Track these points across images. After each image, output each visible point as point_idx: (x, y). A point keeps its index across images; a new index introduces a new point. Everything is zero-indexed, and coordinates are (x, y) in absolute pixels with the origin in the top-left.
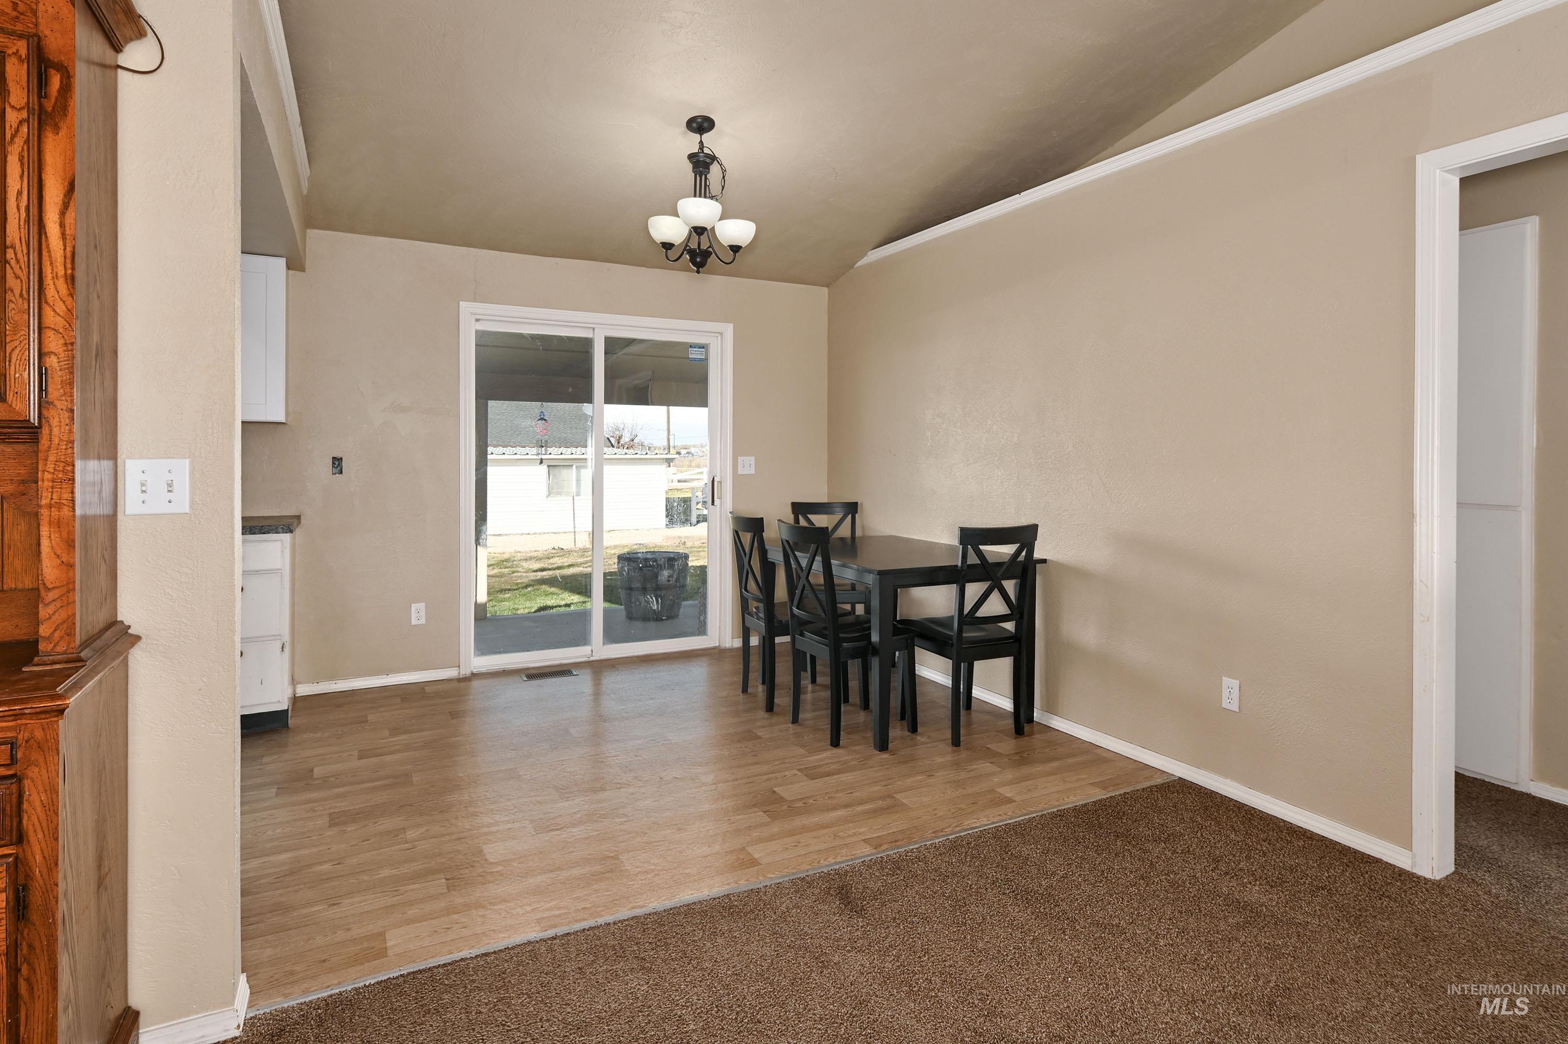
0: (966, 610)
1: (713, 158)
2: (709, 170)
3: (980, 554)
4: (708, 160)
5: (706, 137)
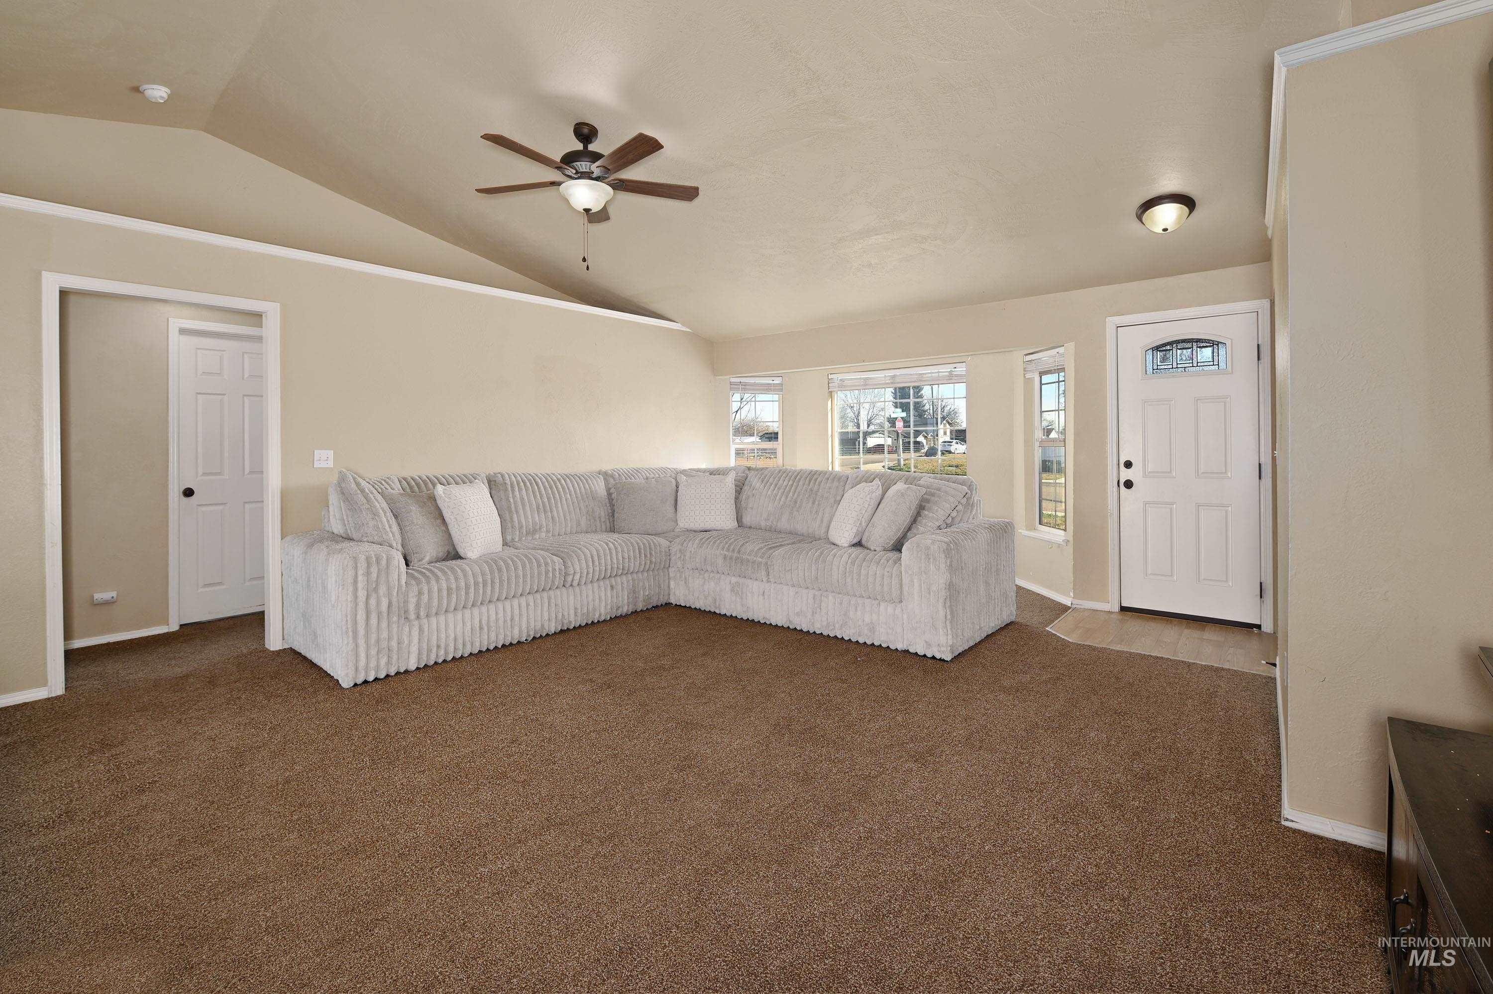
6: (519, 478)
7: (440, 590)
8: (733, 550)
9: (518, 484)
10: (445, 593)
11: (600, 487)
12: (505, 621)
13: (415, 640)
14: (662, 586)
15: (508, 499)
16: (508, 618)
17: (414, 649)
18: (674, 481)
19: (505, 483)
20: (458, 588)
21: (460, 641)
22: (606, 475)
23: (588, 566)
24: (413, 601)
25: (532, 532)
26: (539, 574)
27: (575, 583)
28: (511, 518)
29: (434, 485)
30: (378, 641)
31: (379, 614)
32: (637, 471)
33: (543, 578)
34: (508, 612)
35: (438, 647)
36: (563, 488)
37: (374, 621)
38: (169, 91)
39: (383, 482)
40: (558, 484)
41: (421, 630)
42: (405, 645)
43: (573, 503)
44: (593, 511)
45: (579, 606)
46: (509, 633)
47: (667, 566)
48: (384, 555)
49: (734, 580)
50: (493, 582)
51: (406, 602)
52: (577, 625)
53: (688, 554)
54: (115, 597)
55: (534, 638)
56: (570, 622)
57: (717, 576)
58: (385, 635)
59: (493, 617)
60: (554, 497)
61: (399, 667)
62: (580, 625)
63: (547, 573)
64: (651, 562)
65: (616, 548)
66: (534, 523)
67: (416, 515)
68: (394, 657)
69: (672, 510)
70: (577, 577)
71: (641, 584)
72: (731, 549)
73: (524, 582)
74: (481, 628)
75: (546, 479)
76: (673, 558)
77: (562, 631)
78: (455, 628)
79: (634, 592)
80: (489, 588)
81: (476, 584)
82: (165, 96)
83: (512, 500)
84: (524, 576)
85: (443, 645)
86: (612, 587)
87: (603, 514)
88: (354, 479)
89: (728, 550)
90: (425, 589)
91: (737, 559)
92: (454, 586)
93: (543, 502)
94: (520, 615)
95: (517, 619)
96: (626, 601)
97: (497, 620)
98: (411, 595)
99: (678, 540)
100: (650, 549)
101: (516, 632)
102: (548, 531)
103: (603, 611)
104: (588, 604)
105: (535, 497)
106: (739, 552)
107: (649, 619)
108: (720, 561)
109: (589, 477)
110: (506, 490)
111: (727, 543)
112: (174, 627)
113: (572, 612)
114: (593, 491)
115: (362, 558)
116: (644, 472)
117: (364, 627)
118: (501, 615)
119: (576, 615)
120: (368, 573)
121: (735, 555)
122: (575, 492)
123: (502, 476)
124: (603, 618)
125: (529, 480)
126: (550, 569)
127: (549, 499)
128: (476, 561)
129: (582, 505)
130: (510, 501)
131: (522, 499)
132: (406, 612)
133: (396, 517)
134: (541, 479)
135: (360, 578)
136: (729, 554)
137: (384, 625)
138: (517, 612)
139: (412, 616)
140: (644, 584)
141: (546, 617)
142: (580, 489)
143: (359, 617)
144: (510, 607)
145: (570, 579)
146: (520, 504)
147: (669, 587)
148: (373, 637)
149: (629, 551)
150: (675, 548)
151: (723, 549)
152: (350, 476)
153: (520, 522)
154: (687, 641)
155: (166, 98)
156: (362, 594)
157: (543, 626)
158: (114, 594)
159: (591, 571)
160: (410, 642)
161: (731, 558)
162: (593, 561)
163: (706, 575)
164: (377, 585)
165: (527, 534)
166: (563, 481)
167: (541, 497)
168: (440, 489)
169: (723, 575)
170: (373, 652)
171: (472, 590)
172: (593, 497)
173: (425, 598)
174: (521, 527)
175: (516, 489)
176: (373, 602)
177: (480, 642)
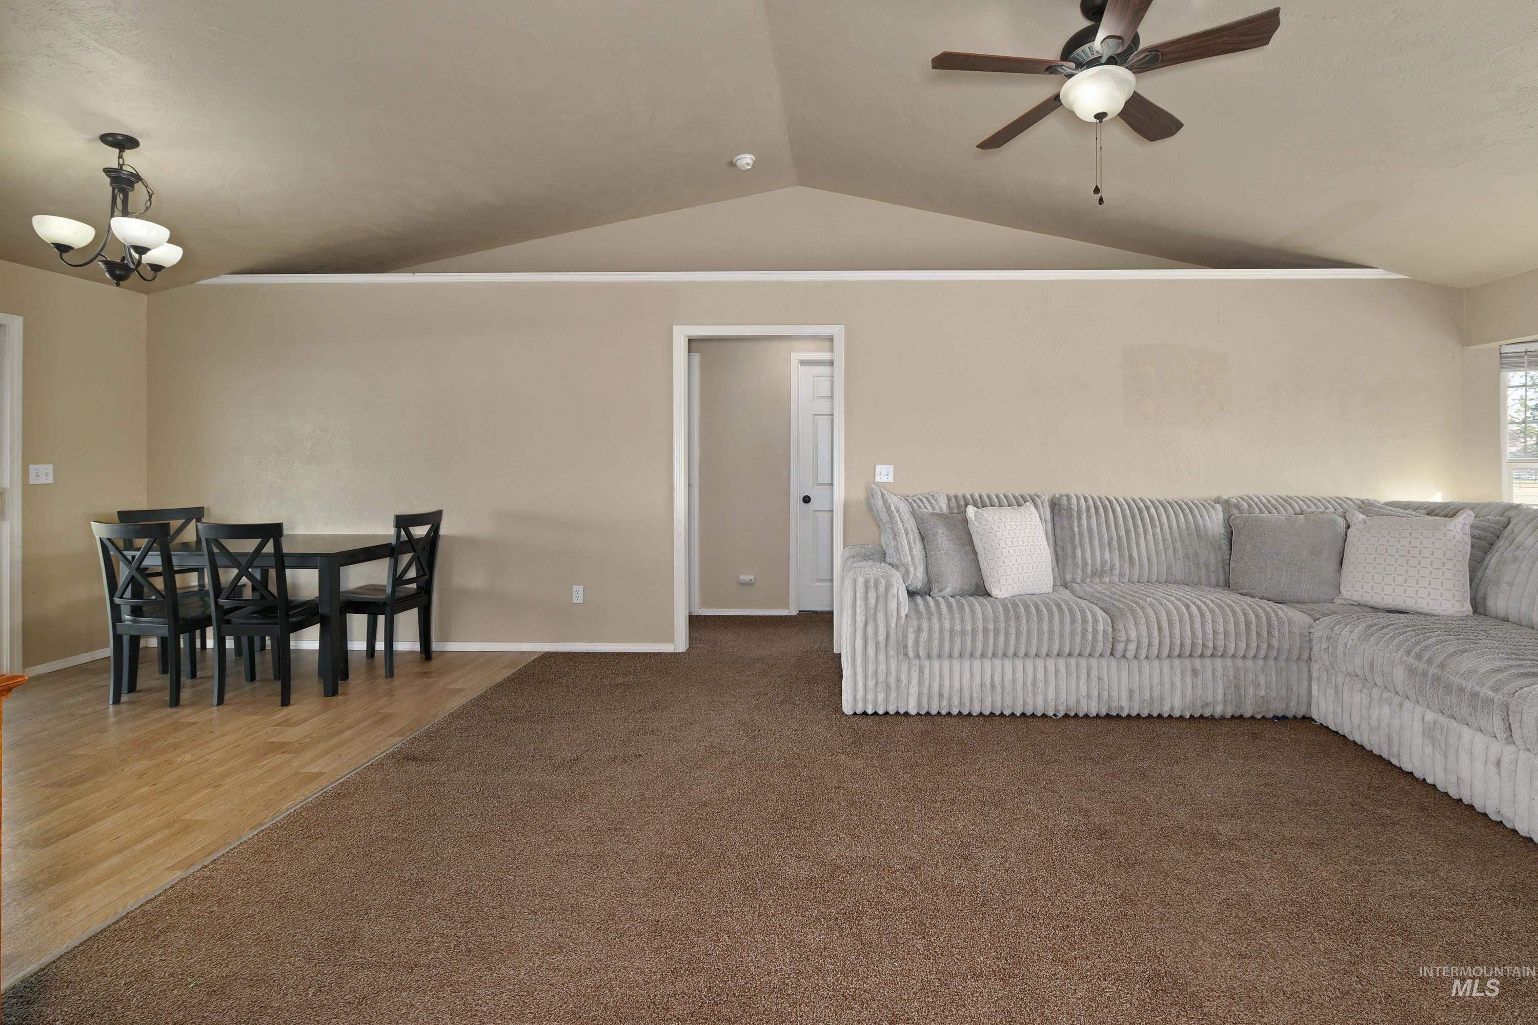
0: (398, 574)
1: (137, 178)
2: (133, 189)
3: (408, 534)
4: (133, 179)
5: (128, 154)
6: (1091, 502)
7: (941, 631)
8: (1430, 662)
9: (1088, 509)
10: (947, 635)
11: (1214, 522)
12: (1025, 685)
13: (915, 682)
14: (1295, 689)
15: (1072, 528)
16: (1029, 681)
17: (914, 690)
18: (1342, 522)
19: (1071, 508)
20: (963, 632)
21: (966, 696)
22: (1227, 505)
23: (1150, 636)
24: (911, 637)
25: (1099, 574)
26: (1073, 633)
27: (1130, 654)
28: (1074, 552)
29: (966, 505)
30: (876, 673)
31: (877, 644)
32: (1286, 501)
33: (1078, 638)
34: (1029, 675)
35: (941, 696)
36: (1152, 519)
37: (871, 651)
38: (753, 157)
39: (924, 500)
40: (1145, 513)
41: (921, 672)
42: (903, 684)
43: (1164, 541)
44: (1196, 555)
45: (1135, 687)
46: (1030, 702)
47: (1306, 657)
48: (882, 580)
49: (1430, 716)
50: (1007, 634)
51: (905, 637)
52: (1134, 714)
53: (1340, 648)
54: (753, 579)
55: (1066, 716)
56: (1122, 708)
57: (1397, 699)
58: (882, 668)
59: (1009, 676)
60: (1136, 532)
61: (898, 707)
62: (1138, 715)
63: (1084, 632)
64: (1270, 646)
65: (1202, 615)
66: (1103, 562)
67: (943, 539)
68: (892, 695)
69: (1333, 565)
70: (1132, 647)
71: (1251, 677)
72: (1426, 658)
73: (1051, 639)
74: (993, 686)
75: (1129, 506)
76: (1316, 648)
77: (1108, 716)
78: (961, 679)
79: (1237, 687)
80: (1002, 639)
81: (986, 631)
82: (750, 162)
83: (1076, 530)
84: (1051, 631)
85: (946, 695)
86: (1195, 672)
87: (1212, 560)
88: (882, 495)
89: (1419, 657)
90: (925, 626)
91: (1437, 679)
92: (958, 628)
93: (1119, 538)
94: (1046, 681)
95: (1041, 684)
96: (1220, 697)
97: (1014, 681)
98: (910, 630)
99: (1326, 620)
100: (1269, 624)
101: (1040, 702)
102: (1122, 575)
103: (1177, 703)
104: (1151, 687)
105: (1108, 529)
106: (1442, 666)
107: (1255, 736)
108: (1399, 674)
109: (1197, 507)
110: (1071, 517)
111: (1417, 643)
112: (793, 612)
113: (1125, 695)
114: (1199, 526)
115: (861, 581)
116: (1297, 503)
117: (861, 654)
118: (1019, 675)
119: (1131, 698)
120: (866, 599)
121: (1433, 670)
122: (1170, 527)
123: (1069, 498)
124: (1177, 714)
125: (1104, 507)
126: (1090, 629)
127: (1127, 532)
128: (1004, 602)
129: (1178, 544)
130: (1074, 531)
131: (1090, 529)
132: (905, 647)
133: (923, 539)
134: (1121, 506)
135: (859, 602)
136: (1422, 666)
137: (882, 657)
138: (1040, 676)
139: (911, 654)
140: (1257, 677)
141: (1083, 690)
142: (1178, 521)
143: (857, 644)
144: (1032, 666)
145: (1120, 647)
146: (1086, 535)
147: (1310, 692)
148: (871, 668)
149: (1226, 622)
150: (1320, 631)
151: (1408, 653)
152: (879, 493)
153: (1084, 558)
154: (1297, 802)
155: (752, 163)
156: (860, 619)
157: (1078, 702)
158: (752, 577)
159: (1156, 642)
160: (909, 683)
161: (1425, 674)
162: (1160, 629)
163: (1375, 692)
164: (876, 612)
165: (1094, 574)
166: (1153, 510)
167: (1117, 529)
168: (971, 511)
169: (1407, 701)
170: (871, 683)
171: (980, 637)
172: (1200, 534)
173: (924, 636)
174: (1085, 564)
175: (1084, 515)
176: (870, 629)
177: (992, 703)
